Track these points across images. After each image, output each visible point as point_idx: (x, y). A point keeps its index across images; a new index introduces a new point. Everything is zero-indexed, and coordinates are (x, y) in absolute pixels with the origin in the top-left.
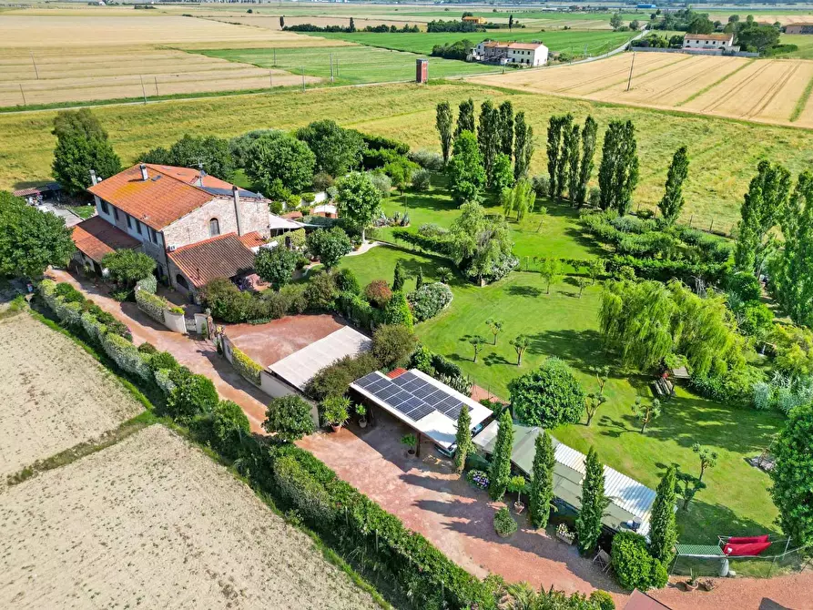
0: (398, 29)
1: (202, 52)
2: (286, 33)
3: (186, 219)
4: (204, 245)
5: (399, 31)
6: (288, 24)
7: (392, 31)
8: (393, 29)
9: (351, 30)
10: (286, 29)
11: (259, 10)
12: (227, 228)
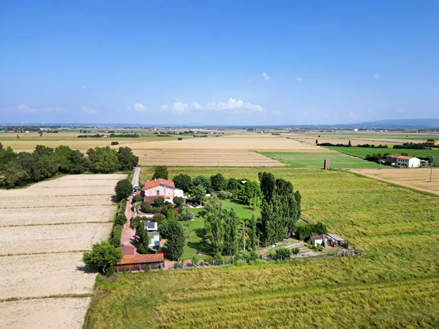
0: (375, 146)
1: (262, 153)
2: (319, 147)
3: (151, 189)
4: (154, 197)
5: (376, 147)
6: (319, 142)
7: (372, 147)
8: (373, 146)
9: (349, 146)
10: (318, 145)
11: (323, 136)
12: (161, 194)
